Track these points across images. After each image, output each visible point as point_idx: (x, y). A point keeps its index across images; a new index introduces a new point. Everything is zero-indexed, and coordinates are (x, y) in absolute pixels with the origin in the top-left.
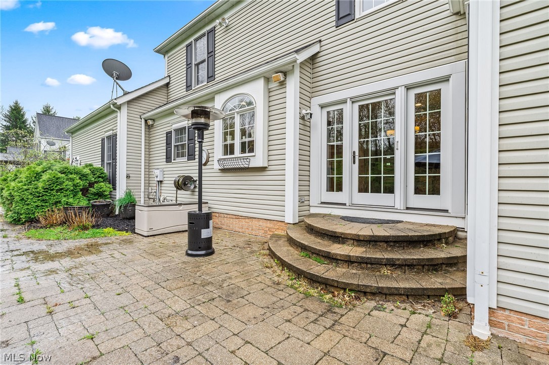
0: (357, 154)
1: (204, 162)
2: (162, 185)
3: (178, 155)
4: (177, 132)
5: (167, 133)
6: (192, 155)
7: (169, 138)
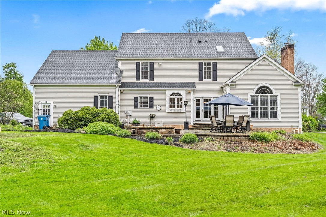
0: (203, 109)
1: (159, 109)
2: (131, 117)
3: (141, 106)
4: (141, 98)
5: (135, 97)
6: (152, 106)
7: (136, 99)
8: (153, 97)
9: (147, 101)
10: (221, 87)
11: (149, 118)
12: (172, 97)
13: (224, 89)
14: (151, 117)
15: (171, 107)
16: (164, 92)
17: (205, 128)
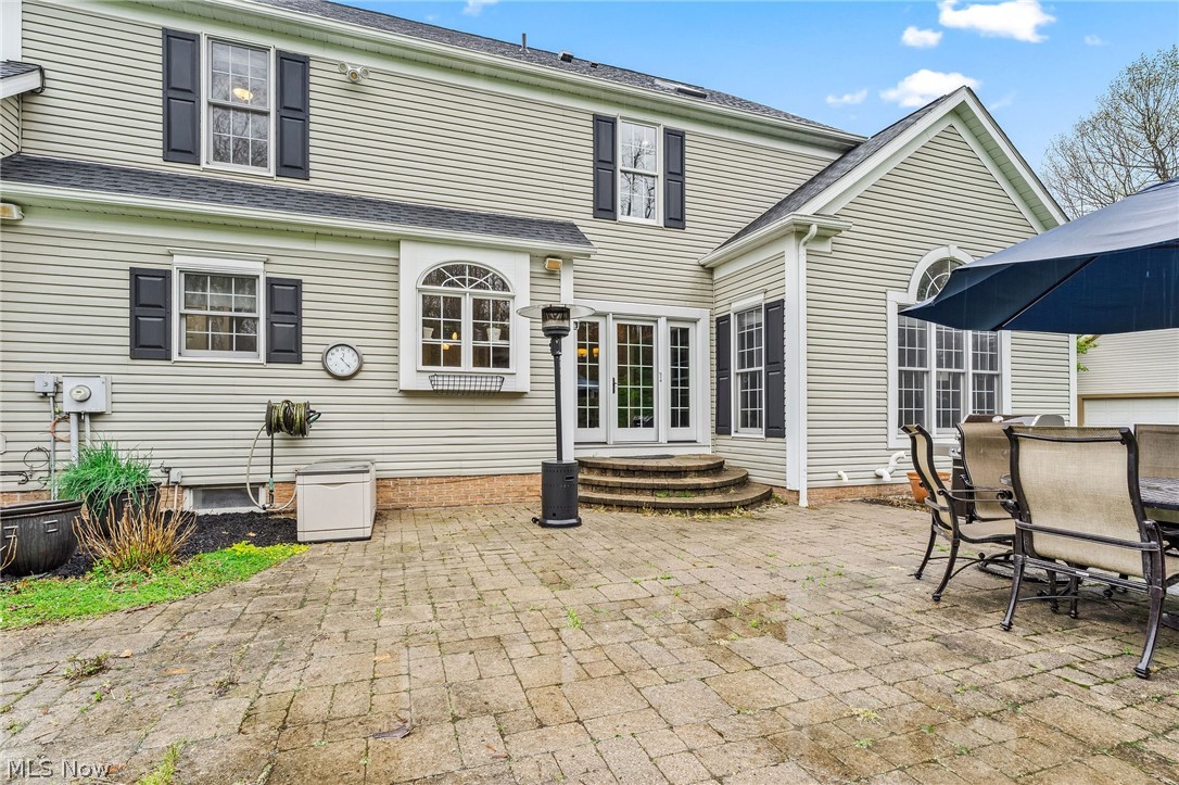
0: (616, 381)
1: (347, 372)
2: (98, 426)
3: (193, 343)
4: (194, 279)
5: (136, 275)
6: (286, 349)
7: (147, 291)
8: (297, 284)
9: (252, 310)
10: (703, 266)
11: (264, 434)
12: (442, 290)
13: (717, 275)
14: (278, 428)
15: (431, 355)
16: (388, 253)
17: (662, 499)
